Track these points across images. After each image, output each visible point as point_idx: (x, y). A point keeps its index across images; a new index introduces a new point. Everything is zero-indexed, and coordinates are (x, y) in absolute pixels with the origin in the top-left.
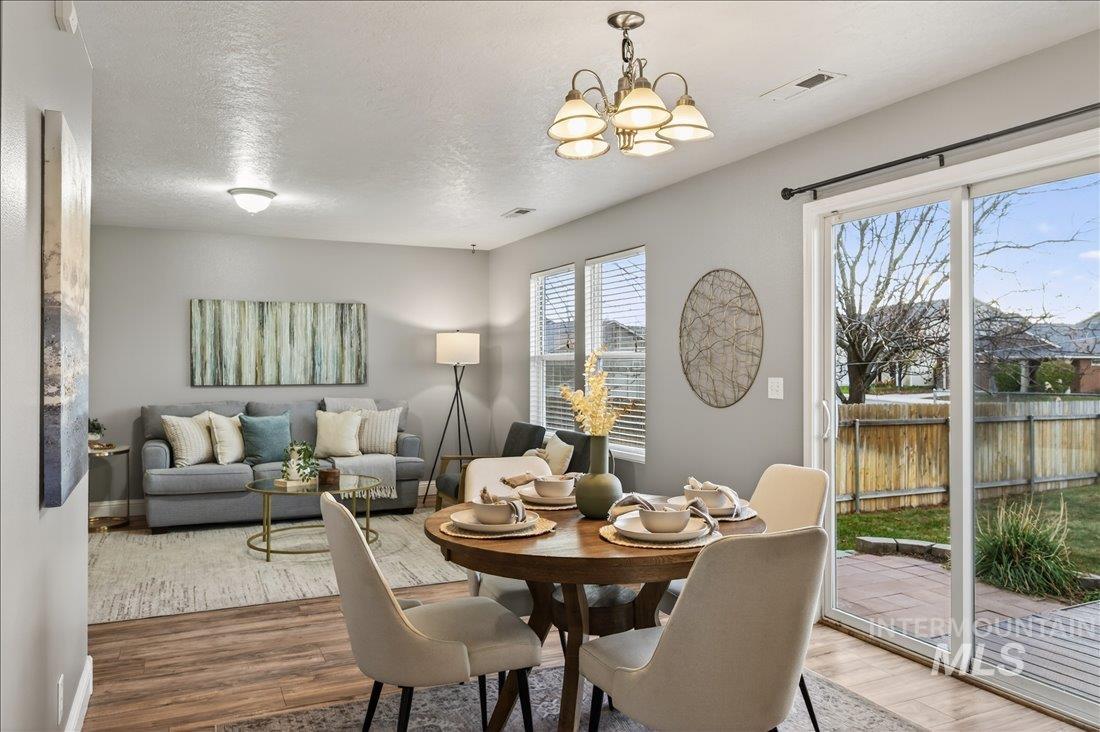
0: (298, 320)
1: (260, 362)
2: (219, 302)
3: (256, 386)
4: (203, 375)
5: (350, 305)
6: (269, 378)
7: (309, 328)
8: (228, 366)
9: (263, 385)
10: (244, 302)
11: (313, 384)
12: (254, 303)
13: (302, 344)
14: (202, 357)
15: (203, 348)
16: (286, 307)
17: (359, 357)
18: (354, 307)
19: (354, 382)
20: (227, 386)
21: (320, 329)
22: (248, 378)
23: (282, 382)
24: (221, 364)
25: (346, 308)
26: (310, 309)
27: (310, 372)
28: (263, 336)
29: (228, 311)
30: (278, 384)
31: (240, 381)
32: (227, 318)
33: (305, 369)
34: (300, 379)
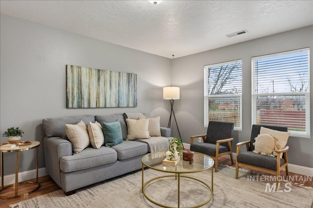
0: (113, 79)
1: (98, 98)
2: (80, 67)
3: (96, 108)
4: (72, 103)
5: (132, 74)
6: (102, 105)
7: (117, 83)
8: (84, 99)
9: (99, 108)
10: (91, 68)
11: (119, 107)
12: (96, 70)
13: (115, 89)
14: (72, 94)
15: (73, 89)
16: (109, 72)
17: (134, 96)
18: (133, 75)
19: (133, 106)
20: (84, 108)
21: (121, 83)
22: (93, 104)
23: (107, 106)
24: (81, 97)
25: (130, 75)
26: (117, 74)
27: (117, 102)
28: (99, 85)
29: (85, 71)
30: (105, 107)
31: (90, 106)
32: (84, 76)
33: (116, 101)
34: (114, 105)
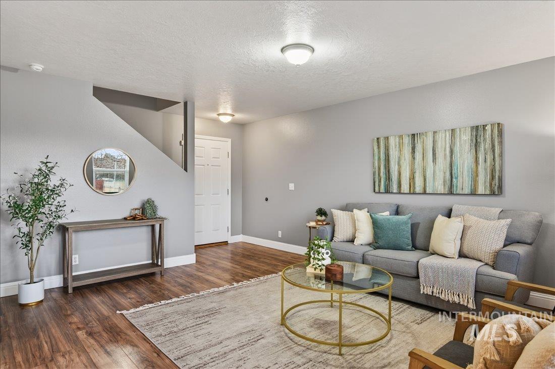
0: (440, 145)
1: (412, 178)
2: (388, 138)
3: (410, 193)
4: (379, 186)
5: (484, 126)
6: (419, 189)
7: (448, 150)
8: (393, 180)
9: (414, 193)
10: (402, 136)
11: (451, 193)
12: (409, 136)
13: (442, 163)
14: (379, 175)
15: (379, 168)
16: (430, 135)
17: (493, 171)
18: (488, 128)
19: (488, 192)
20: (392, 193)
21: (457, 149)
22: (405, 188)
23: (427, 192)
24: (389, 178)
25: (481, 129)
26: (448, 134)
27: (448, 183)
28: (414, 158)
29: (393, 142)
30: (425, 193)
31: (400, 191)
32: (392, 148)
33: (445, 182)
34: (441, 189)
